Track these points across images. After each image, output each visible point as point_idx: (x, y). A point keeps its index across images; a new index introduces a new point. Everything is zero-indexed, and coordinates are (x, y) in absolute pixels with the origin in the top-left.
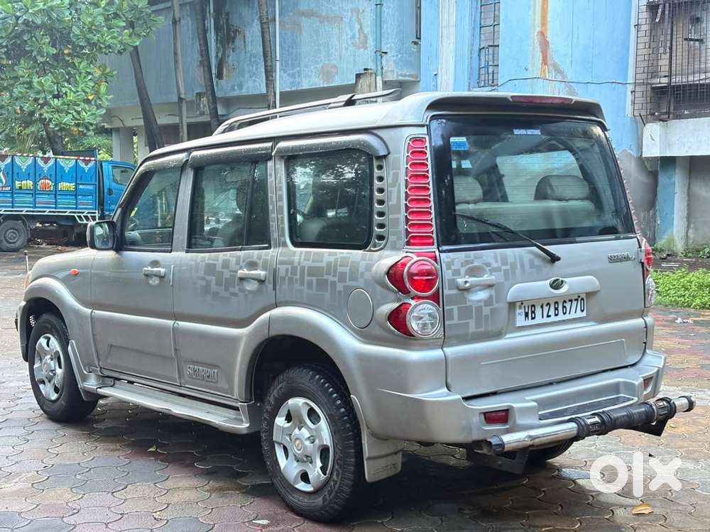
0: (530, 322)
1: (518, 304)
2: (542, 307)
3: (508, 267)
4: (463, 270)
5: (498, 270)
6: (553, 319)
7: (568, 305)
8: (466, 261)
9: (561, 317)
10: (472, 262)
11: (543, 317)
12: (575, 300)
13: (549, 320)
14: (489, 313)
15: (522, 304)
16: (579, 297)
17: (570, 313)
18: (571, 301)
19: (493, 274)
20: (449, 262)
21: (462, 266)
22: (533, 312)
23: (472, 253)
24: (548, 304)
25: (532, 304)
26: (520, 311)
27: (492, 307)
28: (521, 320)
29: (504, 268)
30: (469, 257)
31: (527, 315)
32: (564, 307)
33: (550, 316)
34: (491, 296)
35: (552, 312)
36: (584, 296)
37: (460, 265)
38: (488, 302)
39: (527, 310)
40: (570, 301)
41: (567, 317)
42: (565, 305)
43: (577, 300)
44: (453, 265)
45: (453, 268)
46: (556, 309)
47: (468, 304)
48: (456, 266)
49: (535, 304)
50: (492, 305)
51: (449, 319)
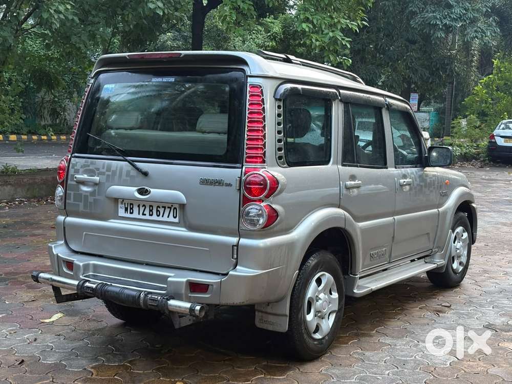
0: (128, 215)
1: (120, 201)
2: (139, 206)
3: (110, 173)
4: (81, 170)
5: (103, 174)
6: (147, 217)
7: (162, 210)
8: (84, 165)
9: (154, 217)
10: (89, 166)
11: (139, 214)
12: (168, 208)
13: (144, 217)
14: (92, 201)
15: (123, 201)
16: (172, 206)
17: (163, 216)
18: (165, 207)
19: (100, 176)
20: (74, 164)
21: (81, 168)
22: (132, 209)
23: (90, 160)
24: (144, 206)
25: (131, 202)
26: (122, 206)
27: (95, 198)
28: (121, 212)
29: (107, 173)
30: (88, 162)
31: (126, 210)
32: (157, 211)
33: (145, 215)
34: (95, 190)
35: (147, 212)
36: (177, 206)
37: (80, 166)
38: (92, 194)
39: (126, 206)
40: (163, 207)
41: (160, 218)
42: (159, 209)
43: (170, 208)
44: (76, 166)
45: (75, 168)
46: (151, 211)
47: (80, 192)
48: (78, 167)
49: (134, 203)
50: (95, 196)
51: (68, 199)
